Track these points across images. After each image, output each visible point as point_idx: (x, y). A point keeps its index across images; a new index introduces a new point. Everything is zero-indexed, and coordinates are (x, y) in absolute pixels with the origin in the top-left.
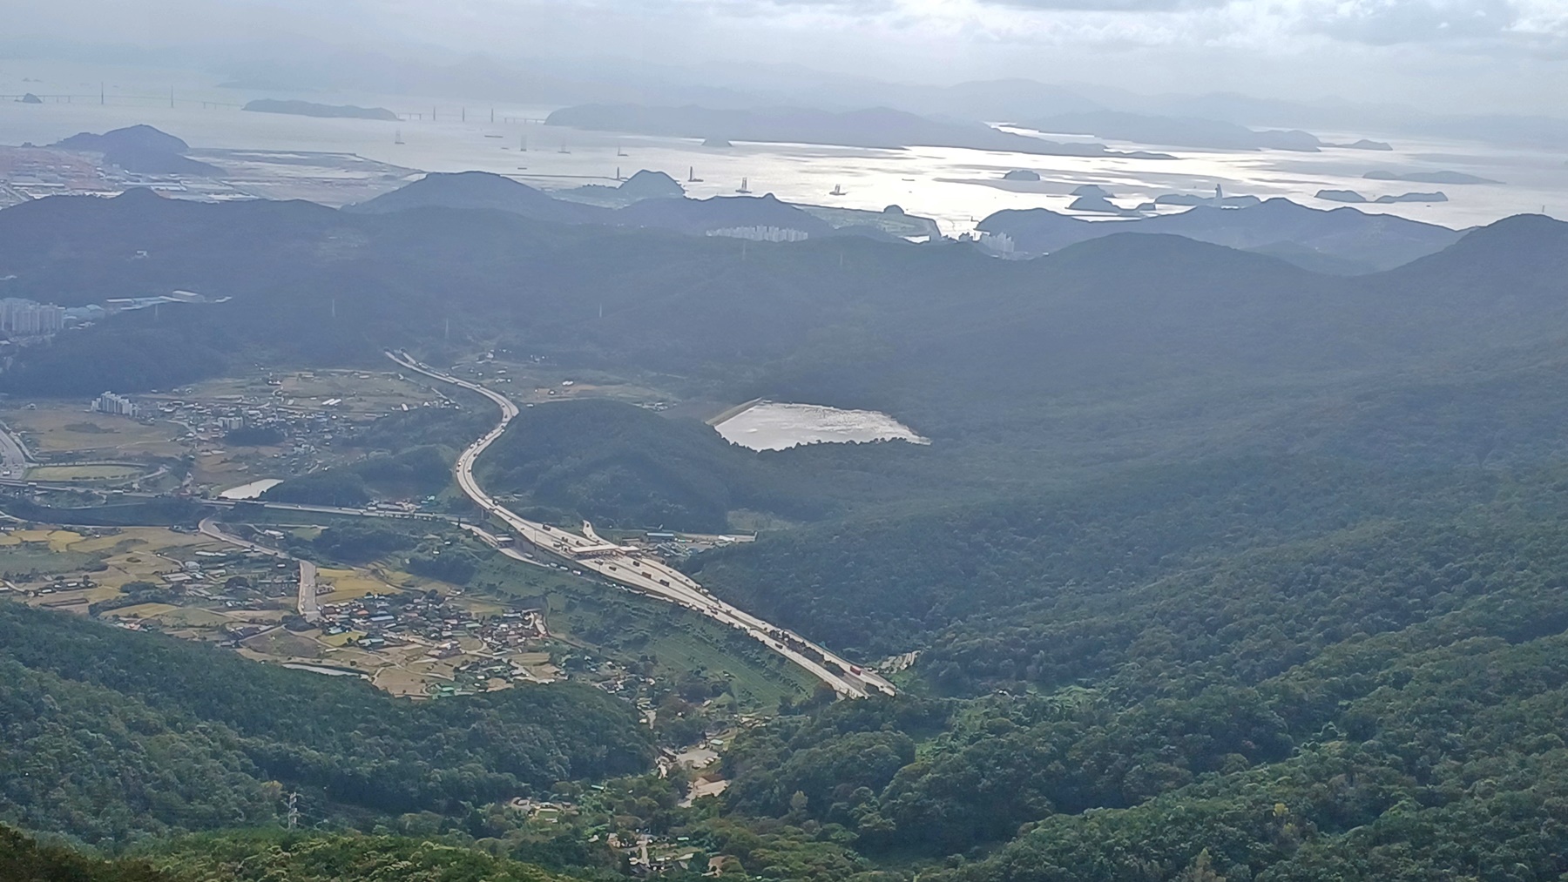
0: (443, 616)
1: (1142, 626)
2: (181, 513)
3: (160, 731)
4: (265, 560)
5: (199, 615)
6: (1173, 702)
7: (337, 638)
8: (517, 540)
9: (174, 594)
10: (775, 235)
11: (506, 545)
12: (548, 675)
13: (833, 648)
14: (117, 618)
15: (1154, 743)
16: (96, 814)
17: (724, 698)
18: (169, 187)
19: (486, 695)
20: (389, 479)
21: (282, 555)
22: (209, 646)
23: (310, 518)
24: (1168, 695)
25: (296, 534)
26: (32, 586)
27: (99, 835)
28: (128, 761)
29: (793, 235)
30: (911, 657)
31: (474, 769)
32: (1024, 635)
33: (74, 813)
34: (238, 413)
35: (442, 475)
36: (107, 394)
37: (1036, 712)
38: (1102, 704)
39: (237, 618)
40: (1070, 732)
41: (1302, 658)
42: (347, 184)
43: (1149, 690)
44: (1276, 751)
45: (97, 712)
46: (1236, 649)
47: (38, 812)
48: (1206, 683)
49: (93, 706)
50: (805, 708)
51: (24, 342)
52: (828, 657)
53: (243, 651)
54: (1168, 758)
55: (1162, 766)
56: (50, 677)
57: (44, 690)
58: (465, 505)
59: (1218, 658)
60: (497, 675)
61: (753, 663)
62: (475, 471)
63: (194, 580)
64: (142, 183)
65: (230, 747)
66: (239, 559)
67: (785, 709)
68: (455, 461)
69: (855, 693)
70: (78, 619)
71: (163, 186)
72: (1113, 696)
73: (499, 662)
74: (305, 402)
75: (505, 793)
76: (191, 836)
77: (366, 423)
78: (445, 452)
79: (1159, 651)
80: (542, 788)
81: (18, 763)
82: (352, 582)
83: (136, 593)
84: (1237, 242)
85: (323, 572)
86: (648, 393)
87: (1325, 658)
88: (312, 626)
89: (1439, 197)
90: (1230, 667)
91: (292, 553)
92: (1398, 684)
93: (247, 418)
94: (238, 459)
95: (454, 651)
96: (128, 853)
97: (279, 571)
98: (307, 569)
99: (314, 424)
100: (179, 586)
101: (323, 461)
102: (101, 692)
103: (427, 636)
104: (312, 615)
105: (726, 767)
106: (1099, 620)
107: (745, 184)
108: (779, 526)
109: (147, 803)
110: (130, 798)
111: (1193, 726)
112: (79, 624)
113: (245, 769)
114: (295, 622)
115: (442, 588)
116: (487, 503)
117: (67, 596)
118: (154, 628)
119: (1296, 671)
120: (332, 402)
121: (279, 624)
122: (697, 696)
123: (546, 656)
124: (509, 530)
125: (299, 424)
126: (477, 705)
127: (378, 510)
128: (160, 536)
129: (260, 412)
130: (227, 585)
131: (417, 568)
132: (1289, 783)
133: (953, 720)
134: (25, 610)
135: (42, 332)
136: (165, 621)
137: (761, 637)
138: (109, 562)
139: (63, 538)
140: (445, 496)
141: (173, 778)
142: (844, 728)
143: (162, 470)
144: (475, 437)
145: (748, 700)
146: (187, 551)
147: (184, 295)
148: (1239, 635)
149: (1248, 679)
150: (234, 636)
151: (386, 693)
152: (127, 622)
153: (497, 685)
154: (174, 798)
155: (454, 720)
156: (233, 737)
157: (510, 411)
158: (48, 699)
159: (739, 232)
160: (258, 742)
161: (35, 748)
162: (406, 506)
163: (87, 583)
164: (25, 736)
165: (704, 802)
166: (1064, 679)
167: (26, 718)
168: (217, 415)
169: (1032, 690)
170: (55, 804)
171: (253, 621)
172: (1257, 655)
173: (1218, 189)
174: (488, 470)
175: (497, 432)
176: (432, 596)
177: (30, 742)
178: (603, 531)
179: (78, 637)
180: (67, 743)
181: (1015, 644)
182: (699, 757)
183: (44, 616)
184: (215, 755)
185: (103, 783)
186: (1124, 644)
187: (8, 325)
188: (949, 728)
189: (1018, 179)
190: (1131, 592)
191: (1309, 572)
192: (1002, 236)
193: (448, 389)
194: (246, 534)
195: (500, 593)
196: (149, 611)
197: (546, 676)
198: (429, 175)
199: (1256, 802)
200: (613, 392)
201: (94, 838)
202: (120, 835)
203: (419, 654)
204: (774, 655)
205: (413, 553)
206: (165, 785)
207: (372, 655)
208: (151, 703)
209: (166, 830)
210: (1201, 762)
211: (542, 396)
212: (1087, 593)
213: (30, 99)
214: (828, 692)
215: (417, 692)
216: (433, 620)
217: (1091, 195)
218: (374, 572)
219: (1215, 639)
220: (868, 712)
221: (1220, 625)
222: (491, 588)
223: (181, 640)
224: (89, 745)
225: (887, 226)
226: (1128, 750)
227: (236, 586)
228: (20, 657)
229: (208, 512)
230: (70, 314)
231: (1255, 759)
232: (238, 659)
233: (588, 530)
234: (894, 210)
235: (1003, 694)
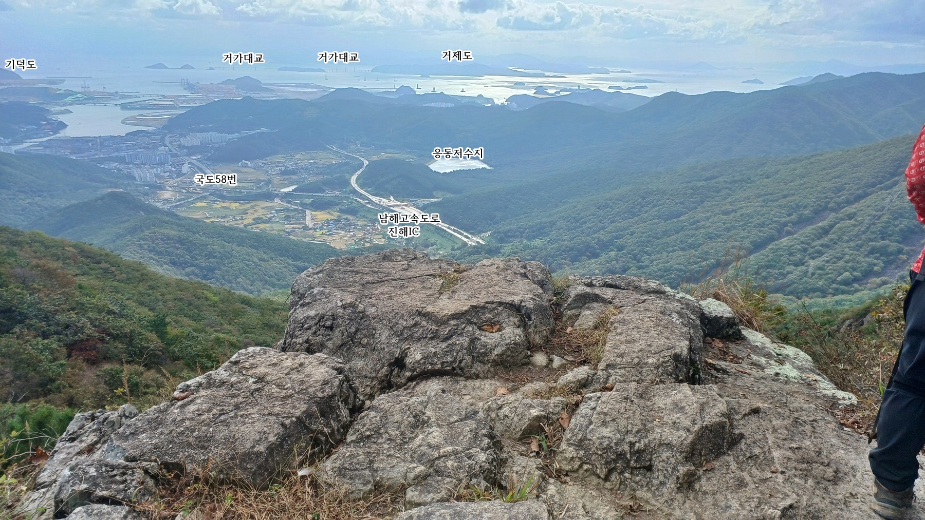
0: (350, 225)
1: (557, 221)
2: (269, 197)
3: (268, 261)
4: (295, 210)
5: (277, 227)
6: (566, 243)
7: (319, 232)
8: (370, 202)
9: (269, 221)
10: (444, 105)
11: (367, 203)
12: (382, 242)
13: (466, 231)
14: (252, 228)
15: (560, 255)
16: (252, 285)
17: (435, 247)
18: (256, 96)
19: (365, 248)
20: (332, 185)
21: (300, 208)
22: (281, 236)
23: (308, 197)
24: (564, 241)
25: (304, 202)
26: (226, 220)
27: (253, 292)
28: (259, 270)
29: (450, 105)
30: (489, 233)
32: (522, 225)
33: (245, 285)
34: (284, 166)
36: (243, 161)
37: (526, 247)
38: (545, 244)
39: (288, 227)
41: (604, 228)
42: (311, 93)
43: (559, 239)
44: (595, 255)
45: (249, 256)
46: (584, 226)
47: (234, 285)
48: (575, 237)
50: (459, 249)
51: (216, 145)
52: (465, 234)
53: (291, 237)
54: (565, 259)
55: (563, 261)
56: (234, 246)
57: (233, 250)
58: (354, 192)
59: (579, 229)
60: (367, 242)
61: (443, 236)
62: (357, 180)
63: (274, 216)
64: (248, 95)
66: (287, 210)
67: (453, 249)
68: (350, 179)
69: (473, 244)
70: (241, 229)
71: (255, 95)
72: (548, 242)
73: (368, 238)
74: (303, 162)
77: (323, 167)
78: (347, 176)
79: (562, 228)
81: (227, 272)
82: (322, 216)
83: (258, 221)
84: (584, 103)
85: (313, 213)
86: (408, 156)
87: (610, 228)
88: (311, 229)
89: (645, 87)
90: (582, 232)
91: (303, 208)
92: (632, 235)
93: (286, 167)
94: (284, 180)
95: (354, 235)
96: (262, 296)
97: (299, 213)
98: (308, 212)
99: (307, 168)
100: (270, 218)
101: (312, 179)
102: (250, 250)
103: (346, 231)
104: (311, 226)
106: (544, 220)
107: (434, 89)
108: (449, 195)
109: (266, 282)
110: (261, 280)
111: (571, 249)
112: (241, 231)
114: (306, 228)
115: (349, 217)
116: (362, 192)
117: (237, 222)
118: (262, 230)
119: (602, 232)
120: (312, 161)
121: (301, 229)
122: (427, 246)
123: (381, 236)
124: (368, 199)
125: (302, 168)
127: (329, 194)
129: (290, 165)
130: (285, 217)
131: (341, 211)
132: (599, 264)
133: (502, 251)
134: (225, 227)
135: (222, 142)
136: (267, 229)
137: (445, 229)
138: (249, 212)
139: (234, 205)
140: (348, 189)
141: (274, 275)
142: (470, 254)
143: (262, 184)
145: (442, 246)
146: (272, 208)
147: (264, 130)
148: (585, 223)
149: (588, 235)
150: (288, 232)
151: (335, 248)
152: (256, 229)
153: (367, 245)
154: (273, 280)
156: (290, 262)
157: (366, 163)
158: (234, 253)
159: (433, 105)
161: (232, 267)
162: (336, 193)
163: (242, 218)
164: (228, 264)
166: (534, 237)
167: (228, 258)
168: (277, 166)
169: (525, 241)
170: (239, 283)
171: (293, 228)
172: (591, 228)
173: (579, 87)
174: (361, 181)
176: (346, 219)
177: (230, 265)
178: (396, 199)
179: (241, 234)
180: (241, 265)
181: (520, 228)
183: (230, 228)
184: (285, 267)
185: (253, 276)
186: (552, 227)
187: (211, 140)
188: (501, 253)
189: (517, 85)
190: (554, 211)
191: (606, 203)
192: (514, 103)
193: (347, 157)
194: (289, 202)
195: (367, 218)
196: (262, 226)
198: (336, 89)
199: (590, 270)
200: (396, 156)
201: (252, 292)
202: (259, 291)
203: (344, 236)
204: (449, 234)
205: (340, 206)
206: (271, 276)
207: (330, 237)
208: (265, 253)
209: (272, 289)
210: (574, 260)
211: (375, 158)
212: (541, 212)
213: (211, 69)
214: (465, 244)
215: (344, 247)
216: (347, 226)
217: (540, 89)
218: (328, 212)
219: (578, 224)
220: (477, 249)
221: (580, 220)
222: (364, 216)
223: (272, 234)
224: (248, 266)
225: (478, 101)
226: (553, 257)
227: (287, 218)
228: (225, 241)
229: (277, 196)
230: (230, 136)
231: (590, 258)
232: (290, 239)
233: (392, 198)
234: (480, 96)
235: (516, 242)
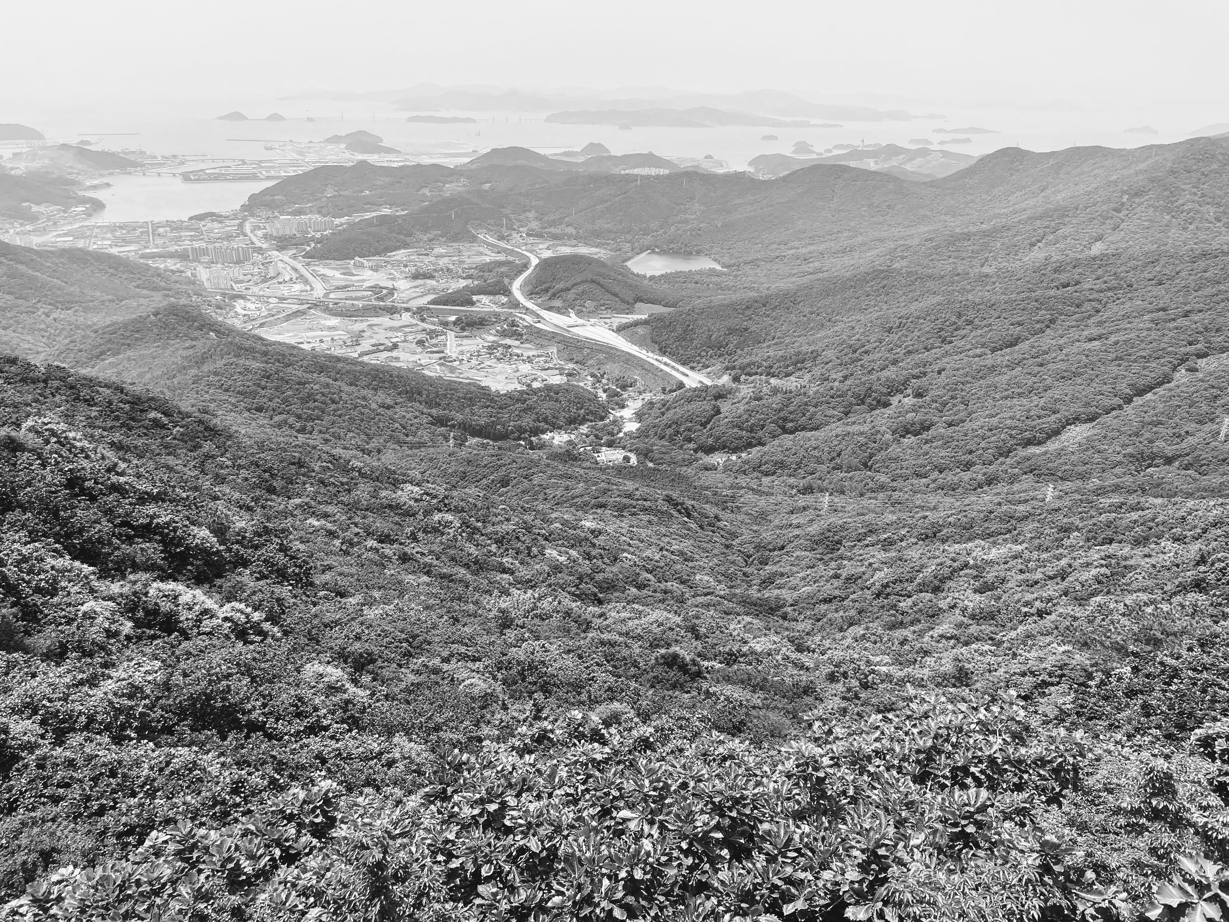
0: (511, 354)
1: (823, 351)
2: (394, 311)
3: (392, 407)
4: (432, 332)
5: (405, 357)
6: (836, 383)
7: (466, 365)
8: (541, 320)
9: (394, 347)
10: (653, 172)
11: (536, 322)
12: (558, 380)
13: (685, 365)
14: (370, 358)
15: (828, 402)
17: (636, 388)
19: (531, 389)
21: (439, 329)
22: (410, 370)
23: (452, 312)
24: (834, 381)
25: (445, 319)
29: (663, 172)
31: (527, 421)
32: (770, 357)
34: (415, 265)
35: (507, 292)
36: (357, 258)
38: (805, 386)
39: (422, 358)
41: (896, 363)
44: (882, 404)
45: (365, 400)
46: (865, 360)
50: (672, 392)
51: (318, 235)
52: (682, 369)
53: (426, 372)
56: (344, 386)
57: (342, 391)
58: (517, 305)
60: (536, 381)
61: (648, 373)
62: (522, 288)
63: (402, 341)
64: (364, 159)
65: (423, 414)
67: (664, 392)
69: (694, 385)
71: (372, 159)
72: (810, 382)
73: (536, 375)
75: (541, 431)
77: (472, 268)
79: (830, 361)
80: (558, 428)
83: (377, 348)
84: (872, 165)
86: (596, 251)
88: (454, 360)
91: (444, 328)
93: (419, 267)
94: (417, 286)
95: (516, 370)
97: (437, 336)
98: (450, 335)
99: (448, 269)
100: (396, 344)
101: (456, 286)
103: (504, 364)
104: (454, 355)
105: (638, 418)
108: (659, 309)
112: (353, 362)
113: (430, 423)
114: (447, 359)
115: (510, 342)
116: (530, 305)
118: (385, 362)
119: (893, 368)
121: (440, 359)
122: (623, 388)
123: (557, 372)
124: (537, 315)
127: (481, 308)
128: (385, 320)
129: (425, 265)
130: (417, 342)
131: (498, 334)
134: (331, 357)
135: (326, 230)
136: (391, 359)
137: (652, 361)
138: (365, 334)
140: (509, 300)
142: (689, 400)
143: (384, 292)
144: (520, 272)
145: (646, 388)
146: (398, 328)
147: (386, 211)
150: (421, 366)
151: (488, 390)
152: (376, 360)
153: (536, 385)
155: (518, 400)
156: (424, 409)
157: (535, 261)
159: (636, 171)
160: (434, 412)
162: (492, 306)
163: (356, 344)
164: (335, 411)
165: (629, 435)
166: (788, 375)
167: (334, 403)
168: (405, 266)
171: (428, 358)
172: (875, 361)
174: (527, 288)
175: (529, 272)
176: (506, 346)
178: (579, 314)
181: (766, 360)
182: (627, 413)
183: (338, 359)
186: (815, 359)
187: (311, 227)
190: (819, 335)
191: (901, 323)
192: (761, 168)
193: (508, 252)
194: (423, 320)
195: (536, 344)
196: (384, 355)
198: (491, 150)
199: (873, 427)
200: (580, 250)
203: (502, 372)
204: (658, 369)
205: (496, 327)
207: (481, 373)
214: (681, 385)
215: (503, 389)
216: (507, 355)
217: (801, 147)
218: (479, 336)
219: (856, 355)
221: (859, 348)
222: (531, 342)
223: (398, 368)
225: (706, 165)
227: (420, 344)
228: (330, 377)
230: (337, 221)
231: (873, 408)
233: (572, 315)
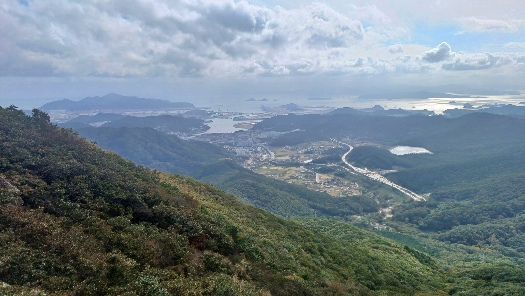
0: (340, 183)
1: (480, 189)
2: (298, 165)
3: (295, 200)
4: (311, 173)
5: (301, 181)
6: (487, 205)
7: (322, 186)
8: (353, 170)
9: (297, 178)
10: (401, 115)
11: (351, 171)
13: (414, 191)
14: (288, 181)
15: (482, 213)
16: (285, 212)
17: (392, 200)
18: (296, 113)
19: (348, 197)
20: (331, 160)
21: (313, 172)
22: (302, 186)
23: (318, 166)
24: (485, 203)
25: (316, 168)
26: (275, 176)
27: (286, 216)
28: (290, 204)
29: (405, 115)
30: (430, 194)
31: (346, 210)
32: (454, 190)
33: (282, 212)
34: (306, 149)
35: (340, 159)
36: (287, 146)
37: (456, 205)
38: (470, 204)
39: (306, 182)
40: (464, 210)
41: (517, 197)
42: (324, 111)
43: (481, 202)
44: (510, 215)
45: (285, 196)
46: (501, 195)
47: (277, 211)
48: (494, 201)
49: (285, 195)
50: (408, 202)
51: (274, 138)
52: (413, 193)
53: (307, 187)
54: (486, 216)
55: (484, 217)
56: (278, 190)
57: (277, 192)
58: (344, 164)
59: (497, 196)
60: (350, 194)
61: (398, 194)
62: (346, 158)
63: (300, 175)
64: (292, 112)
65: (306, 203)
66: (307, 172)
67: (404, 202)
68: (342, 157)
69: (418, 200)
70: (282, 181)
71: (295, 113)
72: (473, 203)
73: (350, 191)
74: (317, 147)
75: (351, 214)
76: (300, 217)
77: (327, 150)
78: (340, 155)
79: (483, 194)
80: (358, 214)
81: (274, 204)
82: (325, 177)
83: (291, 177)
84: (501, 114)
85: (320, 175)
86: (377, 145)
87: (522, 197)
88: (318, 184)
90: (499, 198)
91: (315, 172)
93: (308, 149)
94: (306, 156)
95: (342, 189)
96: (290, 219)
97: (313, 174)
98: (317, 174)
99: (318, 150)
100: (297, 176)
101: (320, 157)
102: (286, 193)
103: (338, 186)
104: (318, 182)
105: (393, 212)
106: (470, 188)
107: (395, 106)
108: (402, 169)
109: (293, 211)
110: (290, 210)
111: (491, 209)
112: (282, 182)
113: (308, 207)
114: (316, 183)
115: (340, 178)
116: (349, 165)
117: (281, 177)
118: (294, 183)
119: (515, 199)
120: (321, 147)
121: (313, 183)
122: (387, 199)
123: (358, 191)
124: (351, 168)
125: (316, 150)
126: (346, 198)
127: (329, 165)
128: (294, 168)
129: (310, 149)
130: (305, 176)
131: (336, 175)
132: (514, 222)
133: (439, 206)
134: (275, 180)
135: (277, 136)
136: (296, 182)
137: (399, 189)
138: (287, 172)
139: (280, 168)
140: (341, 162)
141: (297, 207)
142: (416, 206)
143: (295, 158)
144: (345, 152)
145: (396, 200)
146: (299, 171)
147: (298, 130)
148: (502, 192)
149: (504, 201)
150: (306, 185)
151: (331, 196)
152: (290, 182)
153: (350, 195)
154: (297, 211)
155: (342, 201)
156: (306, 201)
157: (352, 148)
158: (278, 194)
159: (394, 115)
160: (310, 202)
161: (276, 201)
162: (334, 164)
163: (284, 176)
164: (275, 199)
165: (388, 218)
166: (462, 199)
167: (275, 196)
168: (303, 149)
169: (455, 201)
170: (279, 210)
171: (309, 182)
172: (506, 196)
173: (496, 103)
174: (348, 158)
175: (350, 151)
176: (338, 180)
177: (275, 200)
178: (369, 169)
179: (282, 184)
180: (281, 201)
181: (452, 192)
182: (387, 210)
183: (278, 181)
184: (303, 204)
185: (286, 207)
186: (475, 193)
187: (272, 135)
188: (438, 208)
189: (451, 103)
190: (477, 183)
191: (518, 180)
192: (448, 114)
193: (341, 144)
194: (308, 168)
195: (350, 179)
196: (293, 180)
197: (359, 194)
198: (338, 108)
199: (506, 225)
200: (370, 144)
201: (285, 216)
202: (289, 216)
203: (336, 189)
204: (402, 193)
205: (335, 172)
206: (296, 208)
207: (328, 189)
208: (293, 195)
209: (296, 216)
210: (493, 217)
211: (357, 145)
212: (467, 183)
213: (275, 100)
214: (412, 200)
215: (336, 196)
216: (338, 184)
217: (467, 105)
218: (328, 175)
219: (496, 192)
220: (421, 204)
221: (497, 190)
222: (348, 179)
223: (298, 185)
224: (284, 201)
225: (424, 113)
226: (477, 213)
227: (306, 177)
228: (274, 187)
229: (302, 165)
230: (281, 133)
231: (506, 217)
232: (307, 189)
233: (366, 169)
234: (425, 110)
235: (449, 201)
